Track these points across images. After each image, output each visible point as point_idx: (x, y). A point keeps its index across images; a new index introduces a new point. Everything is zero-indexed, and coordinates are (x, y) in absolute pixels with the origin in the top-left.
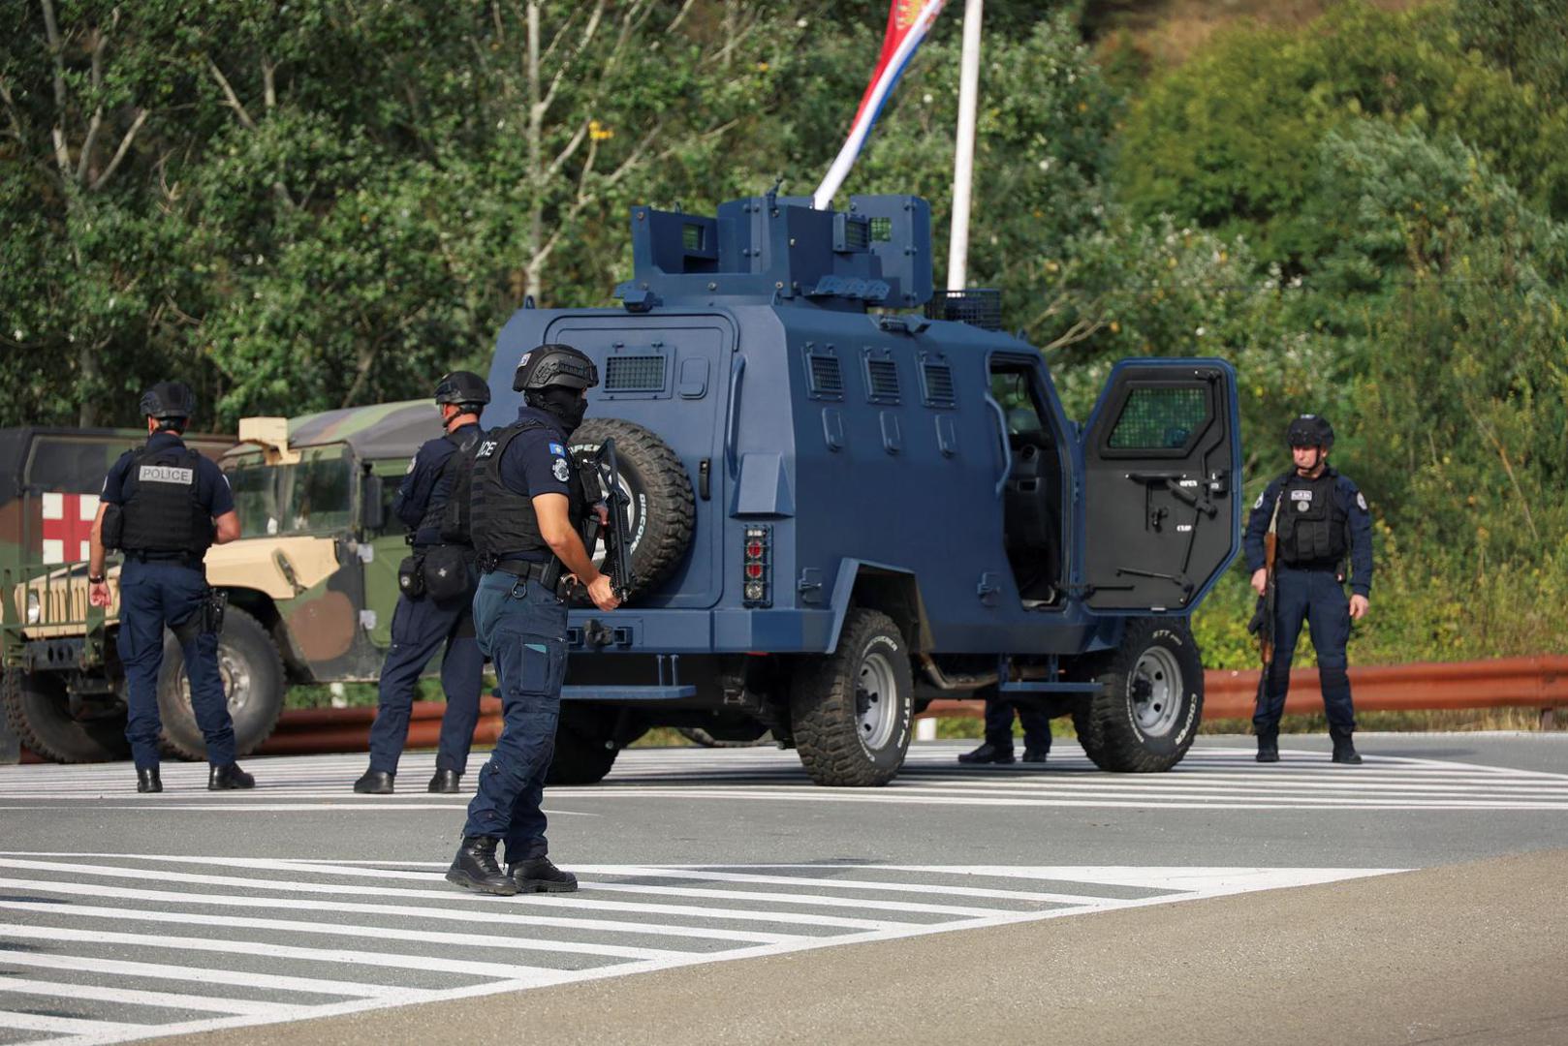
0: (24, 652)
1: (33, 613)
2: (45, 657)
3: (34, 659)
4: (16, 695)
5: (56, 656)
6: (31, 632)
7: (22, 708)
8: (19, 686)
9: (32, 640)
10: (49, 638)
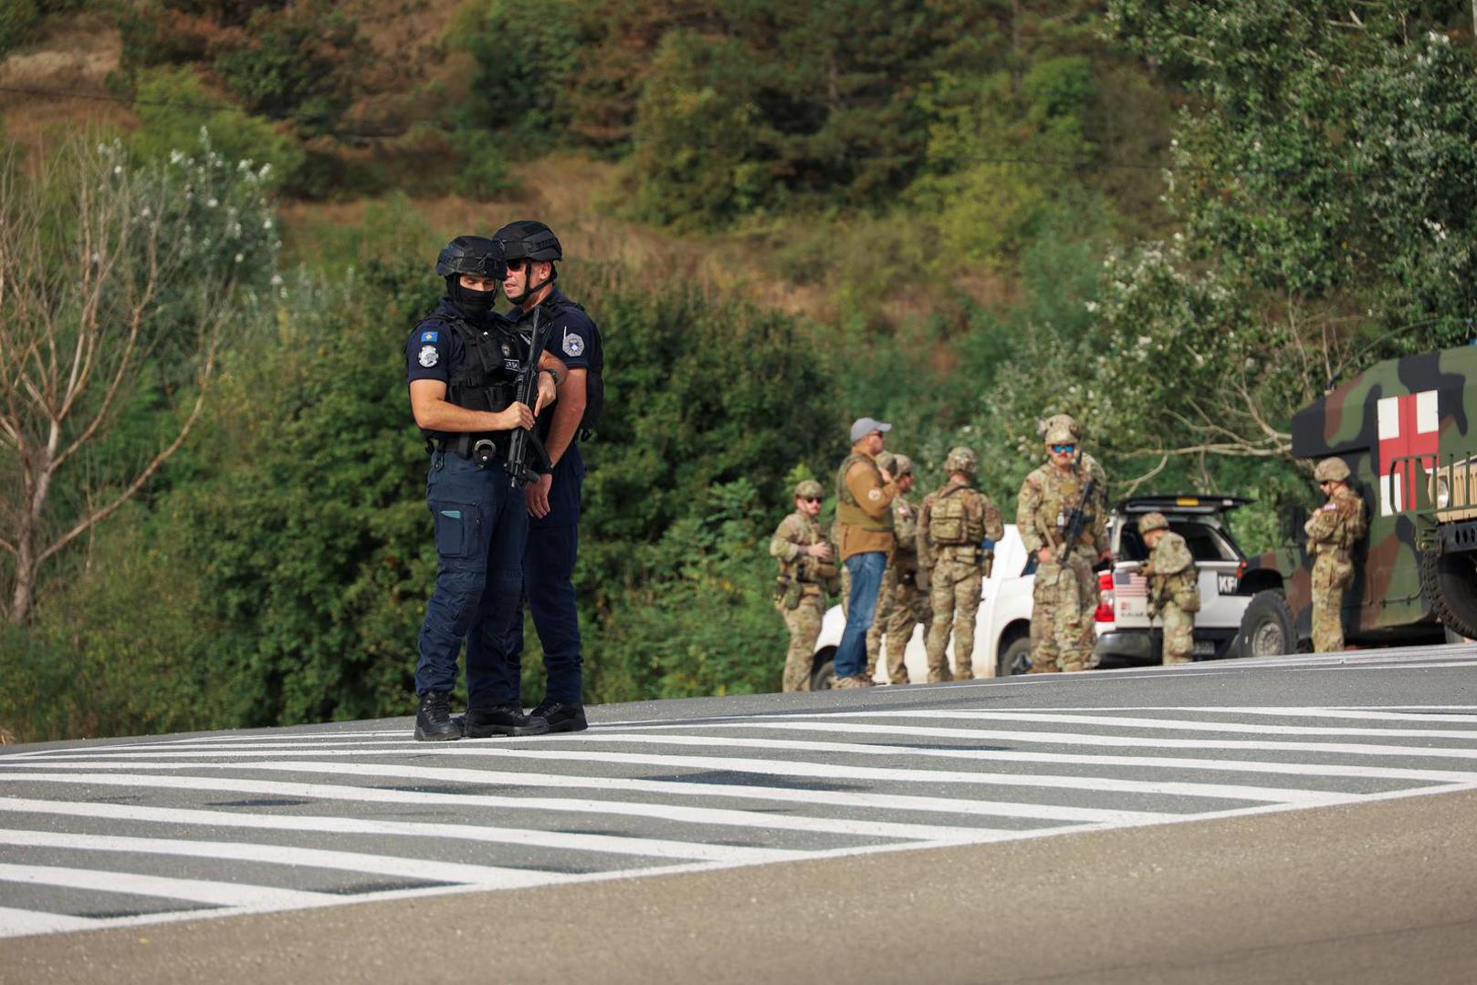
0: (1436, 536)
1: (1443, 499)
2: (1453, 540)
3: (1444, 543)
4: (1434, 577)
5: (1462, 538)
6: (1443, 517)
7: (1439, 588)
8: (1436, 567)
9: (1443, 524)
10: (1457, 522)
